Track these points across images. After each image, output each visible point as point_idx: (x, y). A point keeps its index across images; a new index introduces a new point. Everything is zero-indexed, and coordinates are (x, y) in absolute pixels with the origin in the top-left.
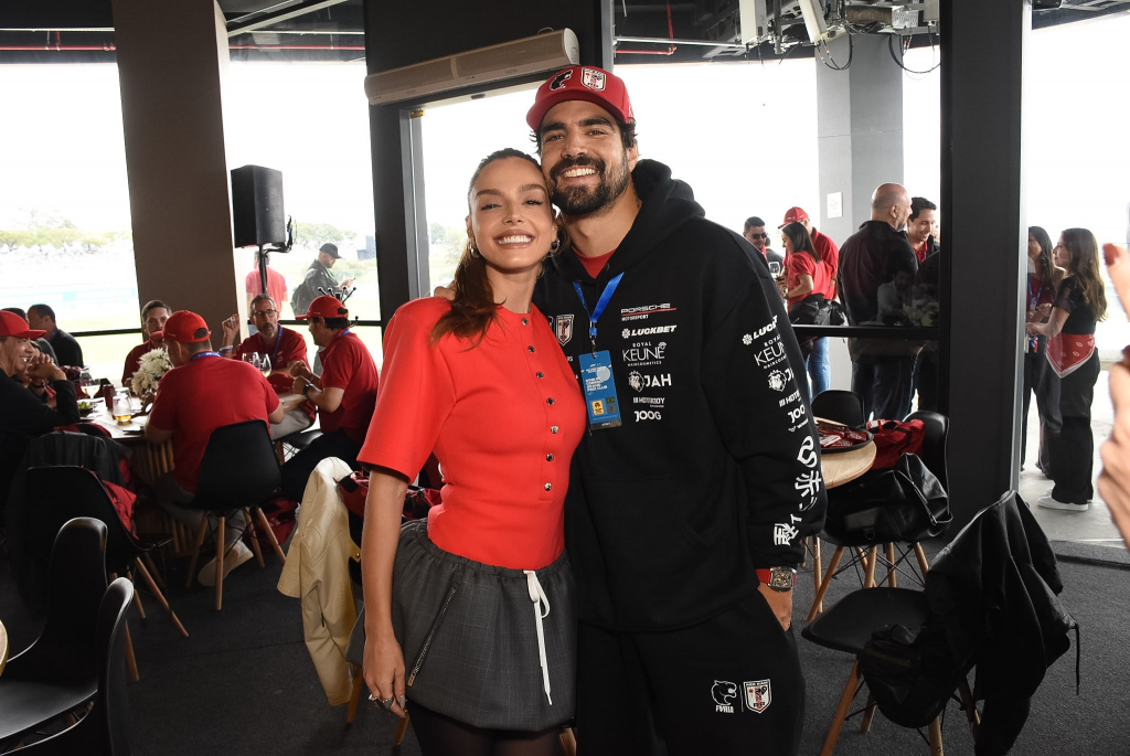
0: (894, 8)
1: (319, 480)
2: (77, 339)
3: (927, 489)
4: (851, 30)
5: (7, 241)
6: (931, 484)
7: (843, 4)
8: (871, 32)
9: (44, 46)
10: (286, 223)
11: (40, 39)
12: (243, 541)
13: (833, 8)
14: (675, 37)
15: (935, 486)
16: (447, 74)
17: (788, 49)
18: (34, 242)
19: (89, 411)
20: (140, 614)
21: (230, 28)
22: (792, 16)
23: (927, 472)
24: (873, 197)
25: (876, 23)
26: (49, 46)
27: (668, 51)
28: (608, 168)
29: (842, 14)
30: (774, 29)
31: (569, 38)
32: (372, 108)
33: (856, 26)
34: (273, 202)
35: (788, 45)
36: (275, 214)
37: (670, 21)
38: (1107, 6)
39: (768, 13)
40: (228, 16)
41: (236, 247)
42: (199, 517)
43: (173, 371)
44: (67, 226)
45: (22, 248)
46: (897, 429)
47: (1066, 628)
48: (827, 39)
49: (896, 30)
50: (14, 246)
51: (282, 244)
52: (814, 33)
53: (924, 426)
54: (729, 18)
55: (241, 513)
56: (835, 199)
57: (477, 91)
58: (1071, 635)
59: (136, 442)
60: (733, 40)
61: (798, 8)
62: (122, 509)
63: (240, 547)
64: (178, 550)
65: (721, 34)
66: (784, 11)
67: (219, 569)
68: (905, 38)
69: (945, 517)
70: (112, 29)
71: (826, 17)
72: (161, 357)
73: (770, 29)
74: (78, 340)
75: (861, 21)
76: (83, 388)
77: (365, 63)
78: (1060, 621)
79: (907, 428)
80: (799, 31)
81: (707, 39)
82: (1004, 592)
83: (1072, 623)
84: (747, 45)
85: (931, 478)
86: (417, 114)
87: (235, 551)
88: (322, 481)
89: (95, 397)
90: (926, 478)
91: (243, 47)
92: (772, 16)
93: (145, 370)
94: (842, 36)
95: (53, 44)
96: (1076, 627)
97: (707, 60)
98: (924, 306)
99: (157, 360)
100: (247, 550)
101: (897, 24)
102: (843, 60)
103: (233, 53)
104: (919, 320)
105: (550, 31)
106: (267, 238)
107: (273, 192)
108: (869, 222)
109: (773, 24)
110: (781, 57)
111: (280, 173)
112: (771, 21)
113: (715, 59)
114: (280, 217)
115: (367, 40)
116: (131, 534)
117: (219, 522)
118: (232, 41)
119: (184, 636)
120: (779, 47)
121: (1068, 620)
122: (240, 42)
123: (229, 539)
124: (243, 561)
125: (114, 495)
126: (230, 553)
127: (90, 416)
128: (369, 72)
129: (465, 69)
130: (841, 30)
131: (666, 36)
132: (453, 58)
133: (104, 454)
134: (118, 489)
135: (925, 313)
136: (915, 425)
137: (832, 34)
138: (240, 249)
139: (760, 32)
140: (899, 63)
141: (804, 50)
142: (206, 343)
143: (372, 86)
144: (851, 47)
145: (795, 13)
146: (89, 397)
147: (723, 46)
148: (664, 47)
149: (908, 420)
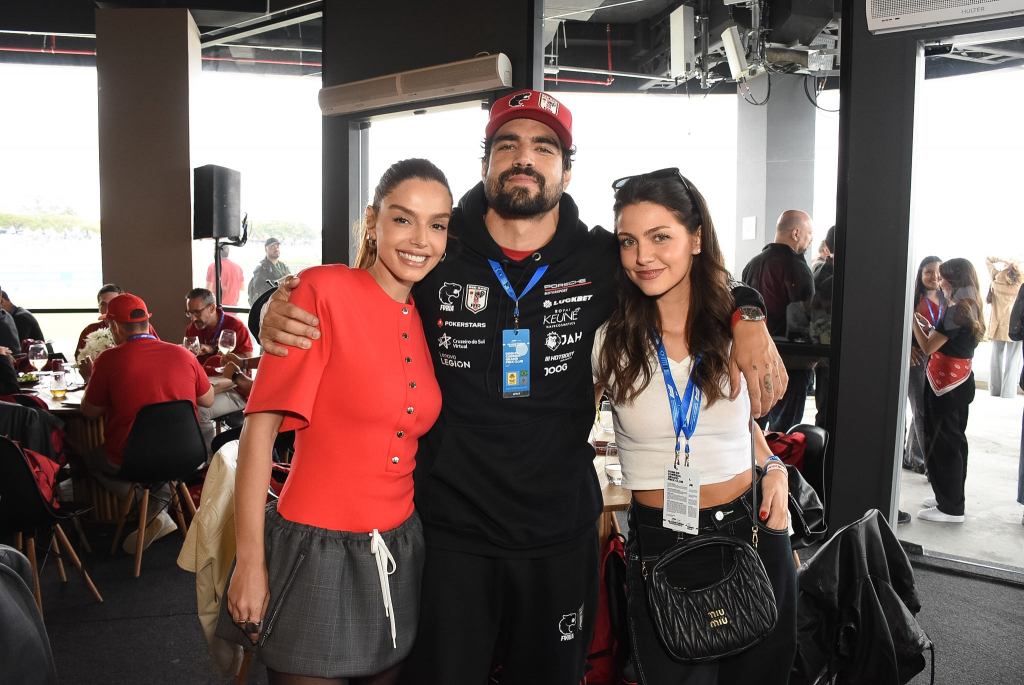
0: (810, 52)
1: (221, 462)
2: (35, 315)
3: (804, 499)
4: (770, 70)
5: (14, 224)
6: (808, 495)
7: (763, 46)
8: (788, 73)
9: (40, 49)
10: (242, 219)
11: (37, 42)
12: (169, 512)
13: (754, 49)
14: (614, 69)
15: (812, 497)
16: (393, 91)
17: (713, 85)
18: (38, 226)
19: (35, 383)
20: (61, 577)
21: (203, 40)
22: (719, 55)
23: (804, 484)
24: (779, 221)
25: (793, 64)
26: (45, 49)
27: (606, 82)
28: (548, 183)
29: (762, 55)
30: (701, 66)
31: (503, 63)
32: (325, 118)
33: (774, 66)
34: (231, 200)
35: (713, 81)
36: (232, 211)
37: (609, 55)
38: (1003, 60)
39: (696, 52)
40: (202, 29)
41: (195, 238)
42: (127, 487)
43: (114, 349)
44: (68, 213)
45: (26, 231)
46: (779, 441)
47: (921, 648)
48: (748, 76)
49: (812, 71)
50: (20, 229)
51: (237, 238)
52: (736, 72)
53: (805, 439)
54: (662, 55)
55: (167, 486)
56: (749, 223)
57: (419, 107)
58: (926, 655)
59: (70, 415)
60: (665, 75)
61: (723, 49)
62: (42, 477)
63: (164, 517)
64: (110, 517)
65: (655, 68)
66: (711, 50)
67: (142, 539)
68: (819, 80)
69: (819, 527)
70: (93, 36)
71: (747, 57)
72: (106, 336)
73: (697, 66)
74: (37, 316)
75: (780, 62)
76: (31, 361)
77: (320, 78)
78: (915, 641)
79: (789, 441)
80: (723, 69)
81: (643, 73)
82: (859, 611)
83: (927, 645)
84: (676, 79)
85: (808, 489)
86: (365, 126)
87: (159, 521)
88: (223, 462)
89: (42, 370)
90: (804, 489)
91: (215, 57)
92: (700, 55)
93: (90, 347)
94: (762, 75)
95: (48, 47)
96: (931, 648)
97: (642, 91)
98: (823, 324)
99: (104, 339)
100: (172, 522)
101: (813, 67)
102: (762, 96)
103: (205, 63)
104: (818, 338)
105: (486, 55)
106: (224, 232)
107: (232, 190)
108: (772, 245)
109: (700, 61)
110: (705, 91)
111: (239, 174)
112: (699, 58)
113: (650, 91)
114: (236, 213)
115: (324, 58)
116: (50, 504)
117: (144, 493)
118: (205, 52)
119: (98, 601)
120: (705, 82)
121: (924, 640)
122: (212, 54)
123: (154, 510)
124: (167, 532)
125: (36, 463)
126: (153, 522)
127: (35, 388)
128: (324, 86)
129: (409, 86)
130: (761, 69)
131: (606, 69)
132: (398, 76)
133: (36, 424)
134: (41, 459)
135: (823, 331)
136: (795, 438)
137: (753, 72)
138: (198, 241)
139: (688, 67)
140: (812, 102)
141: (728, 87)
142: (143, 325)
143: (325, 98)
144: (770, 84)
145: (722, 53)
146: (36, 370)
147: (656, 80)
148: (604, 78)
149: (791, 433)
